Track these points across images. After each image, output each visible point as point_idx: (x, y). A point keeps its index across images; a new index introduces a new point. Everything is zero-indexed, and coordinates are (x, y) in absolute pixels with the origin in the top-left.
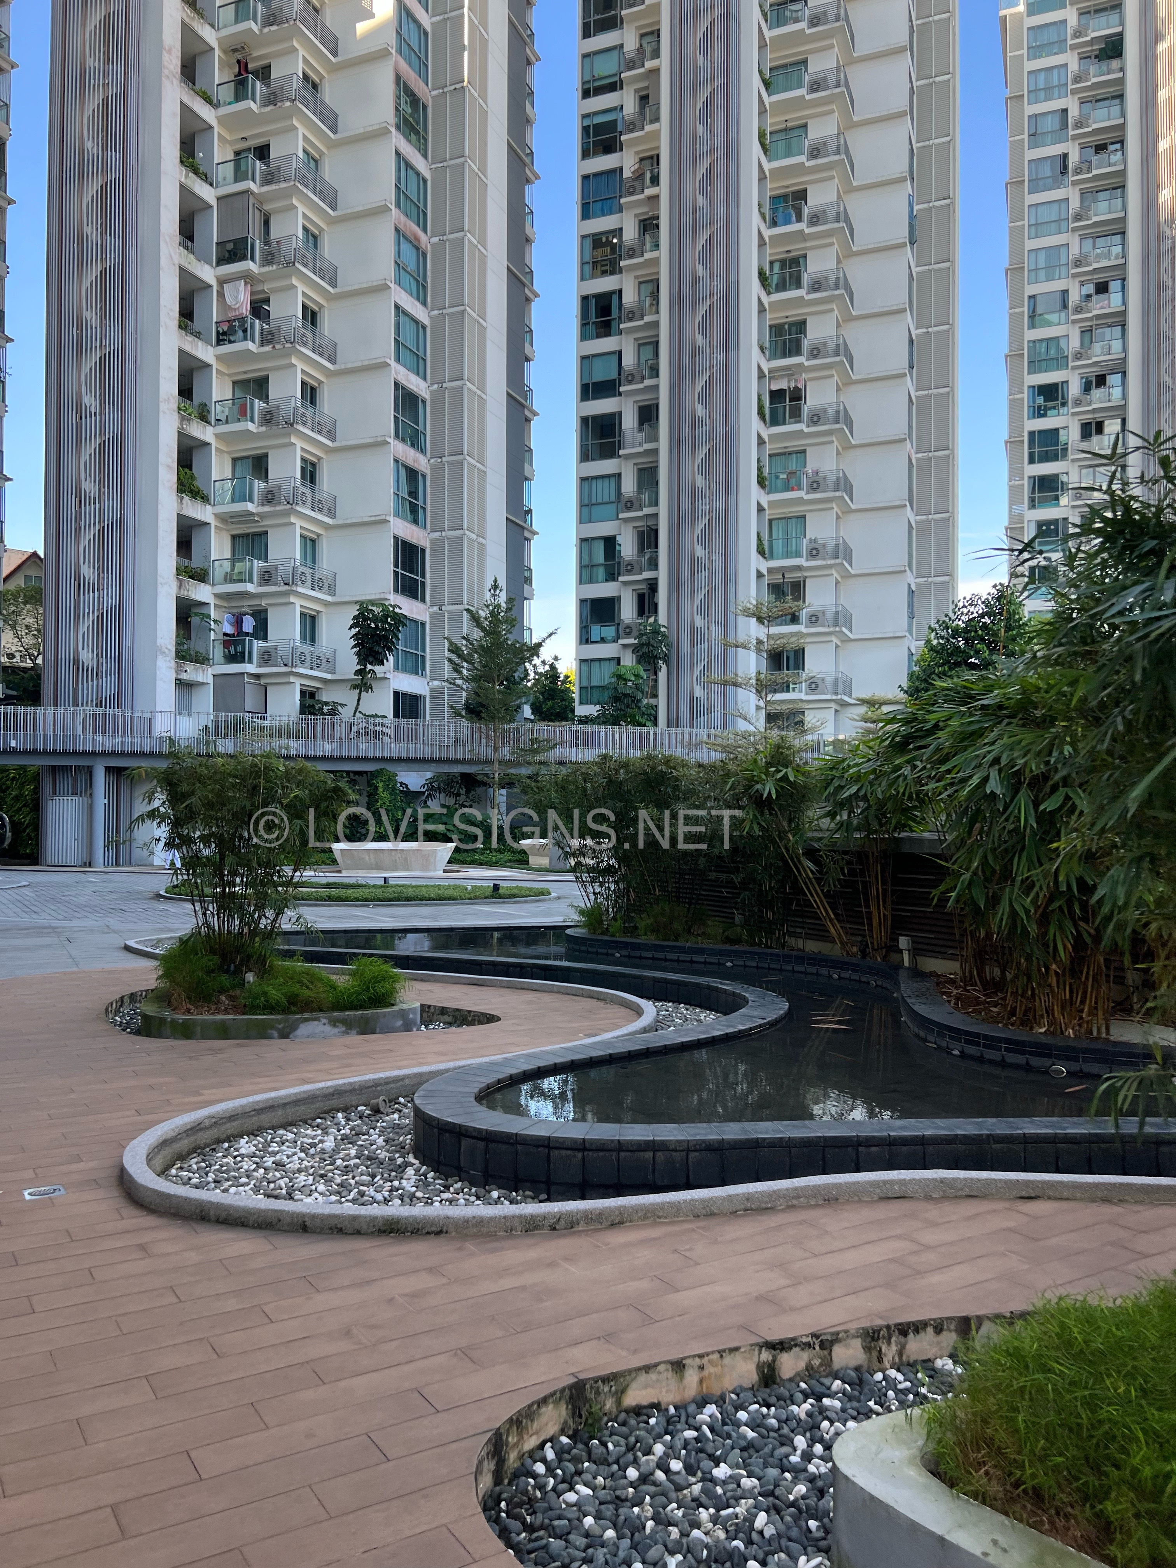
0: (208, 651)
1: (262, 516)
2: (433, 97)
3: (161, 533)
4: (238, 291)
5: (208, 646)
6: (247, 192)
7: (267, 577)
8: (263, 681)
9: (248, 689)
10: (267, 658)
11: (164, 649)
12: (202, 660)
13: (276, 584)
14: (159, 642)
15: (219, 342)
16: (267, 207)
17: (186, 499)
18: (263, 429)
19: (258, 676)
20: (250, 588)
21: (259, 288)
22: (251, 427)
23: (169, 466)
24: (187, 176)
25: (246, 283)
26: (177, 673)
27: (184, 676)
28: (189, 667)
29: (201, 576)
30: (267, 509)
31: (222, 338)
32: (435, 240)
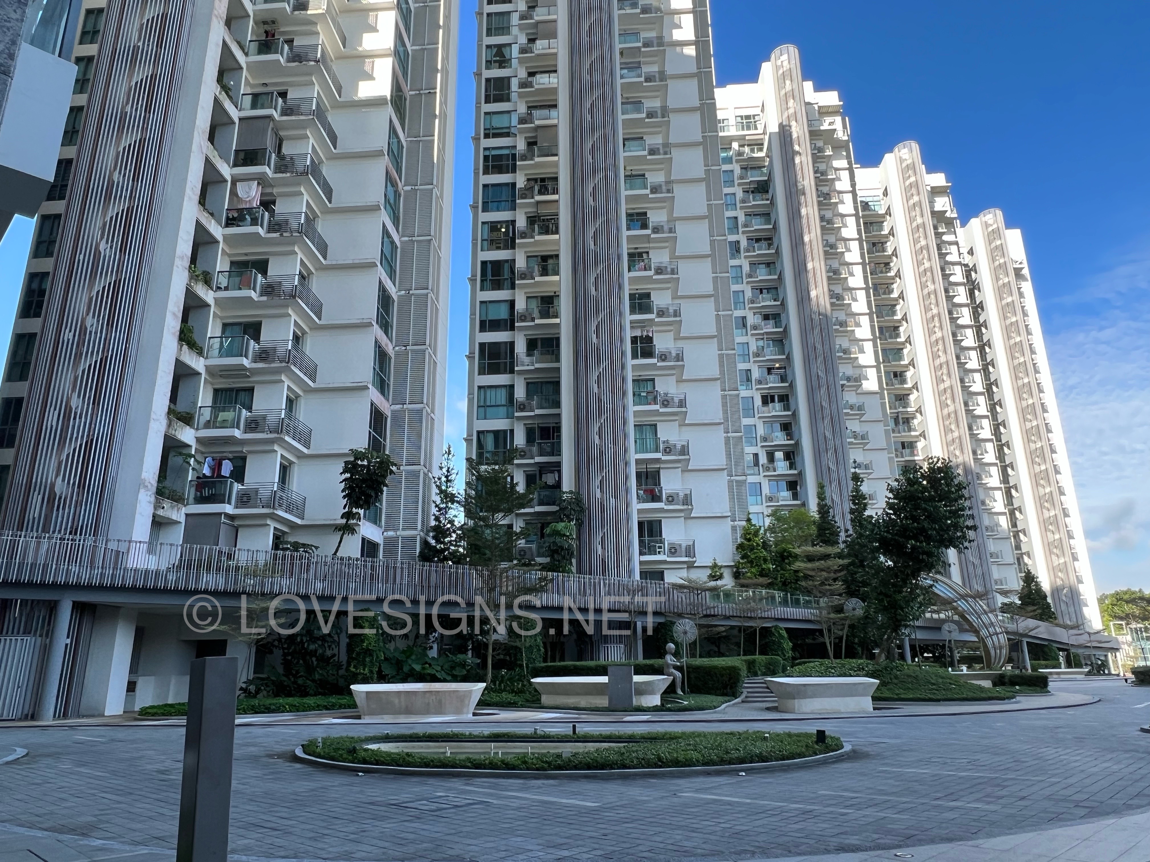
0: (184, 491)
1: (254, 372)
2: (411, 96)
3: (160, 373)
4: (250, 188)
5: (184, 486)
6: (270, 117)
7: (253, 425)
8: (236, 523)
9: (223, 529)
10: (245, 499)
11: (147, 484)
12: (178, 499)
13: (263, 432)
14: (144, 475)
15: (227, 225)
16: (282, 133)
17: (185, 347)
18: (264, 298)
19: (232, 517)
20: (237, 433)
21: (269, 190)
22: (253, 295)
23: (174, 314)
24: (220, 93)
25: (259, 184)
26: (155, 508)
27: (160, 512)
28: (167, 504)
29: (187, 419)
30: (261, 365)
31: (230, 222)
32: (408, 188)
